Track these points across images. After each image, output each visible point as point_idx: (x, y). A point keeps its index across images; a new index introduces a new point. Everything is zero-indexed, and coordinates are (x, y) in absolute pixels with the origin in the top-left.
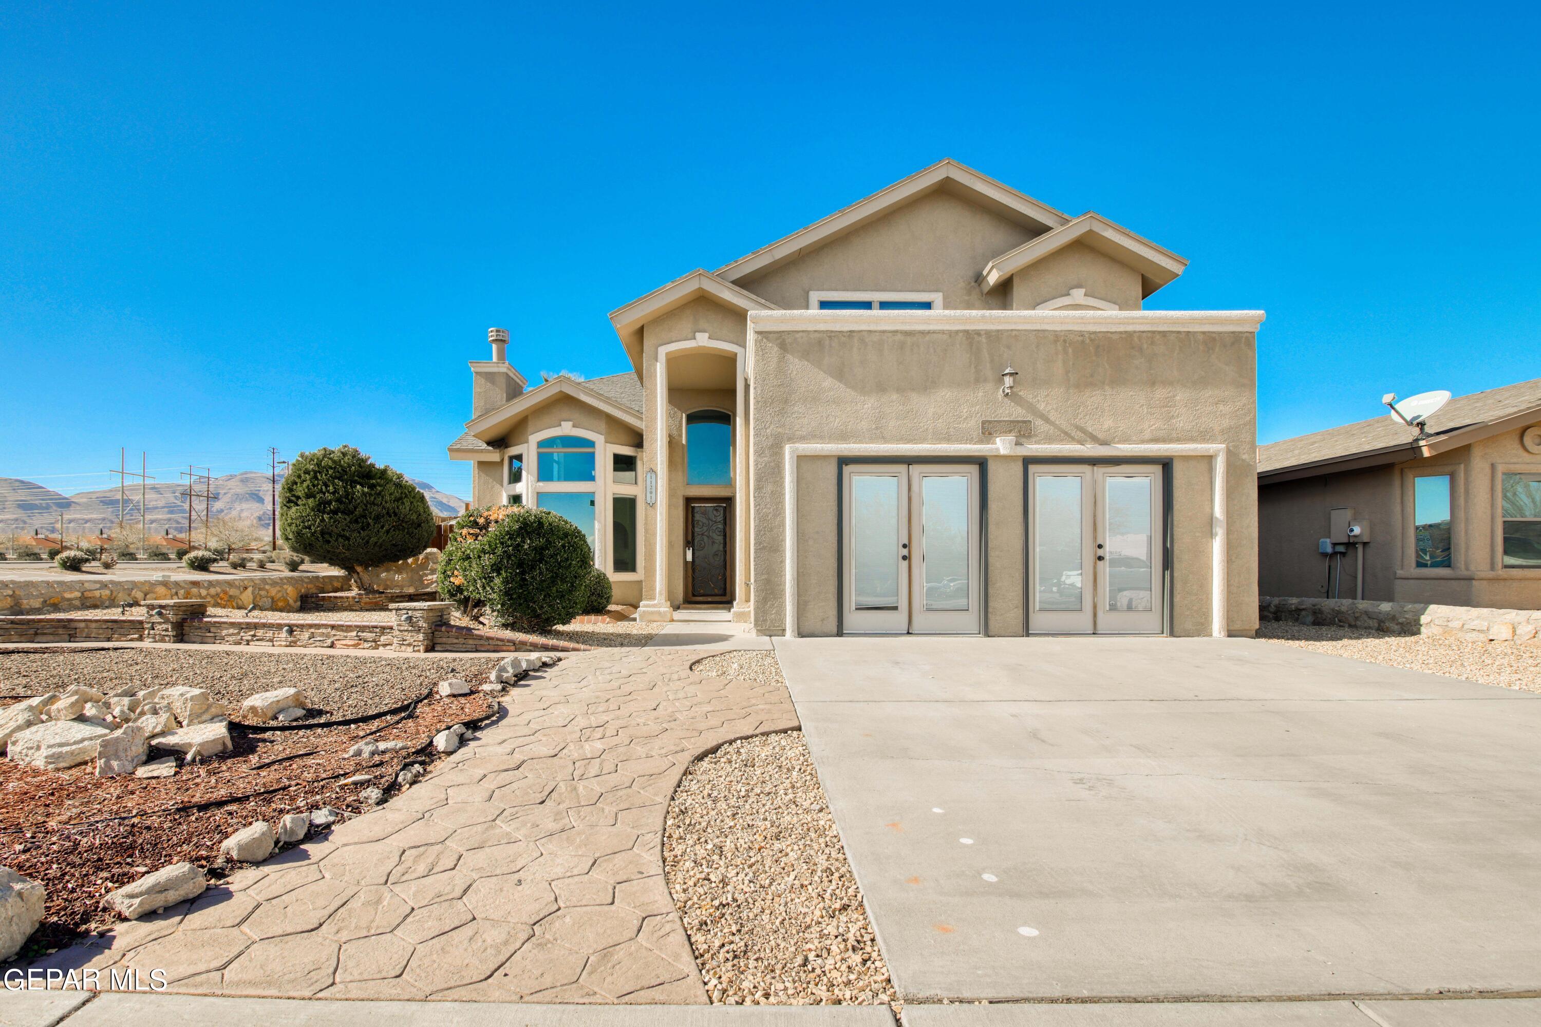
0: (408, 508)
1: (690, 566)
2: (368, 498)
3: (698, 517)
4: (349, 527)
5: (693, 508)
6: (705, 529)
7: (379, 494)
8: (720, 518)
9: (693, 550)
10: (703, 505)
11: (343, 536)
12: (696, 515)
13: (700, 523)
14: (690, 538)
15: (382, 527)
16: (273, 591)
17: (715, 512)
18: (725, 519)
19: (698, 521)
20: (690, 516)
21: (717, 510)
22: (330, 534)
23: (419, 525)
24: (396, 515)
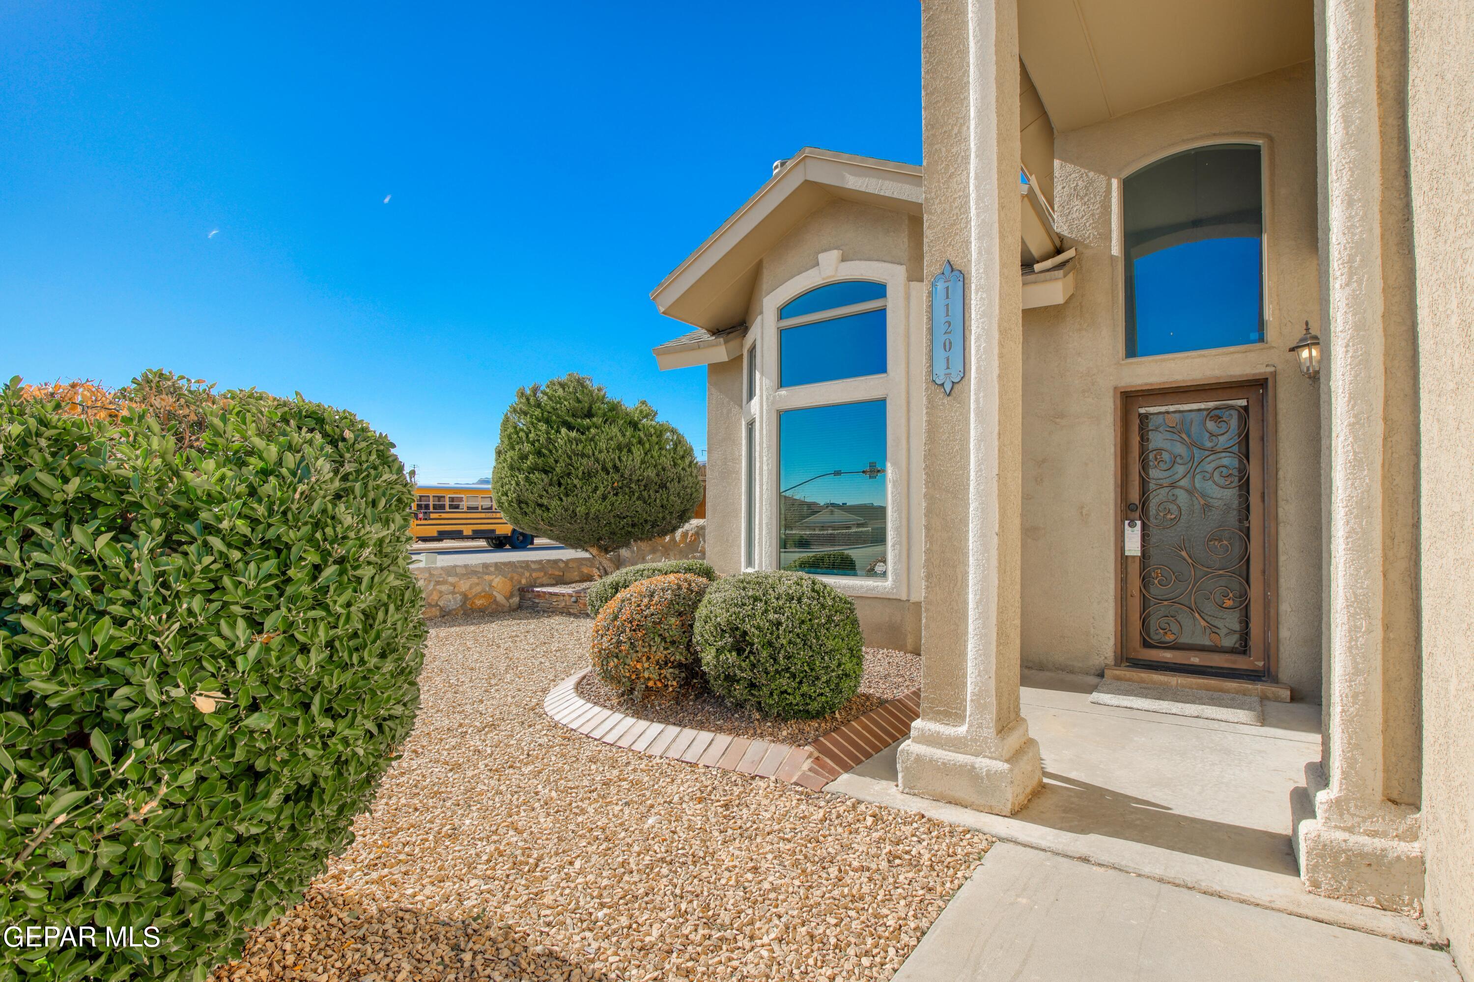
0: (638, 460)
1: (1134, 569)
2: (574, 447)
3: (1157, 440)
4: (547, 492)
5: (1144, 419)
6: (1180, 470)
7: (592, 440)
8: (1228, 438)
9: (1144, 527)
10: (1172, 408)
11: (541, 505)
12: (1151, 435)
13: (1166, 456)
14: (1135, 496)
15: (596, 489)
16: (464, 586)
17: (1210, 425)
18: (1245, 440)
19: (1160, 450)
20: (1135, 439)
21: (1217, 419)
22: (527, 504)
23: (663, 486)
24: (616, 469)
